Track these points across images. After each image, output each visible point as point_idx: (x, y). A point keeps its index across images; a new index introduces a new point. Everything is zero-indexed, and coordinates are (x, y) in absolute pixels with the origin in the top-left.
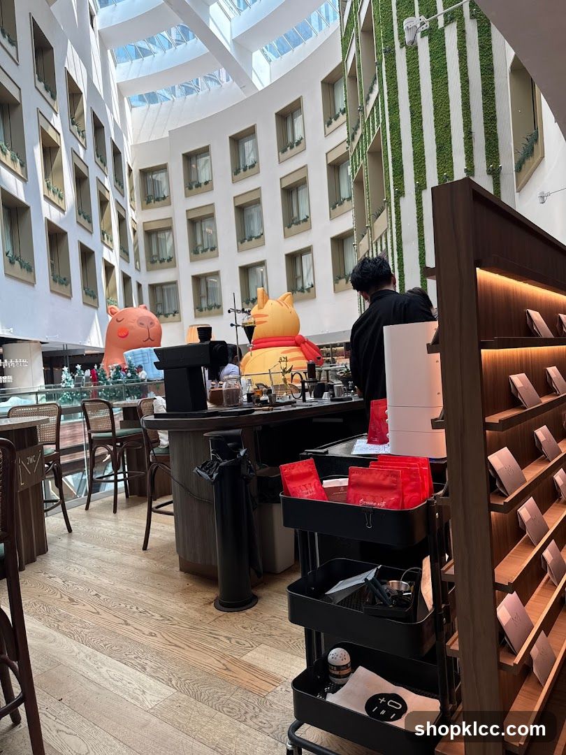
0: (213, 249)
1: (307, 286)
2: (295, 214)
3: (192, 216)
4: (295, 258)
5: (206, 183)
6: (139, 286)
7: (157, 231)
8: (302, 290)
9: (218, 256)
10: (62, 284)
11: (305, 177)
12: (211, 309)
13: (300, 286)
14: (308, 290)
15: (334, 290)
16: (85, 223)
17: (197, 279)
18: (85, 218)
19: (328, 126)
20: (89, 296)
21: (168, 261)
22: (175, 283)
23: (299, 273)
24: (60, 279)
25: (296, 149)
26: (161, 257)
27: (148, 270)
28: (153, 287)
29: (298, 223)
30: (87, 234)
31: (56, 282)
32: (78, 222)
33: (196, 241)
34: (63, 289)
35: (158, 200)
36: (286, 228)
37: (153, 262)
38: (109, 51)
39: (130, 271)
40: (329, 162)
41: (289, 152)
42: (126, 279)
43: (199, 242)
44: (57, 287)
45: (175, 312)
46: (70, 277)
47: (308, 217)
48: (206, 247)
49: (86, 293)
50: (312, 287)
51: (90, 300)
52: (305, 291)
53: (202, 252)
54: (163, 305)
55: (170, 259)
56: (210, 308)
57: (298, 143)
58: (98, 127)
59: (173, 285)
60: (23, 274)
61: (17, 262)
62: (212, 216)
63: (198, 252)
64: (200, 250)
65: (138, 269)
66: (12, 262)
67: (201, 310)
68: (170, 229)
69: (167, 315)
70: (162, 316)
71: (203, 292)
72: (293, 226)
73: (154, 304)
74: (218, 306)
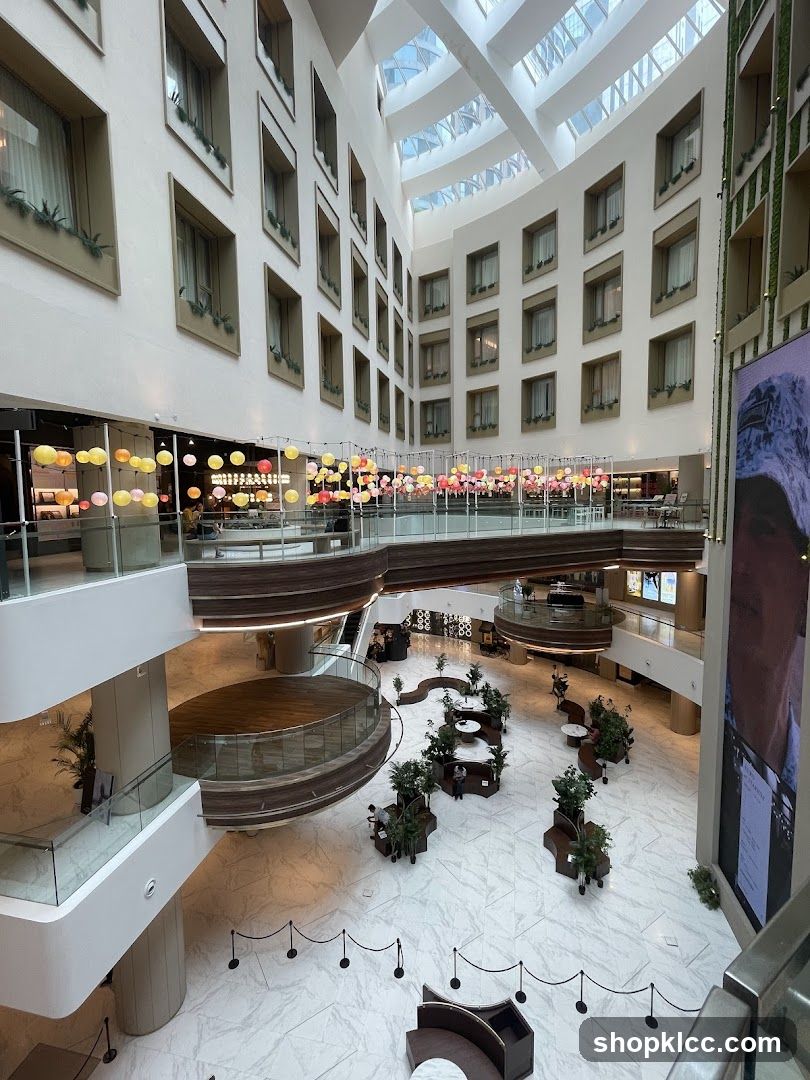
0: (493, 362)
1: (609, 401)
2: (599, 315)
3: (472, 325)
4: (594, 368)
5: (492, 286)
6: (411, 403)
7: (433, 345)
8: (601, 407)
9: (498, 369)
11: (619, 267)
13: (597, 401)
14: (610, 406)
15: (649, 407)
16: (361, 327)
17: (473, 396)
18: (362, 322)
19: (660, 194)
20: (361, 409)
21: (442, 376)
22: (447, 400)
23: (597, 387)
24: (331, 387)
25: (609, 232)
26: (435, 372)
27: (422, 386)
28: (425, 405)
29: (604, 324)
30: (363, 340)
31: (327, 389)
32: (354, 325)
33: (474, 353)
34: (333, 398)
35: (436, 309)
36: (587, 332)
37: (426, 378)
38: (395, 144)
39: (404, 388)
40: (657, 242)
41: (600, 237)
42: (399, 394)
43: (477, 355)
44: (328, 395)
45: (446, 432)
46: (342, 385)
47: (618, 316)
48: (484, 359)
50: (616, 402)
51: (362, 413)
52: (605, 407)
53: (480, 365)
54: (433, 423)
55: (445, 374)
56: (484, 428)
57: (613, 225)
58: (380, 224)
59: (445, 403)
60: (290, 375)
61: (283, 360)
62: (495, 324)
63: (476, 366)
64: (478, 363)
65: (411, 385)
66: (277, 359)
67: (474, 430)
68: (447, 342)
69: (436, 436)
70: (432, 436)
71: (477, 410)
72: (596, 329)
73: (424, 423)
74: (494, 426)
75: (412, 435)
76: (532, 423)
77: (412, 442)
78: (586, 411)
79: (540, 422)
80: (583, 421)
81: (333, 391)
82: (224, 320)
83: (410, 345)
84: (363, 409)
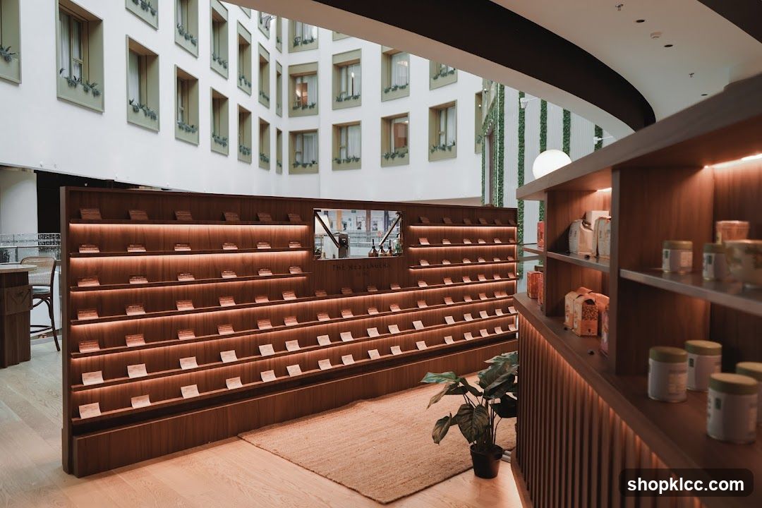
0: (356, 97)
1: (450, 144)
3: (337, 62)
4: (441, 112)
6: (279, 133)
7: (302, 76)
8: (443, 148)
9: (360, 105)
10: (189, 131)
12: (350, 161)
13: (443, 142)
14: (449, 148)
15: (476, 151)
16: (220, 68)
17: (339, 129)
18: (220, 63)
20: (218, 144)
21: (310, 107)
22: (316, 131)
23: (443, 129)
24: (186, 127)
26: (305, 103)
27: (291, 116)
28: (294, 135)
29: (445, 75)
30: (222, 79)
31: (183, 129)
32: (211, 68)
33: (340, 88)
34: (189, 136)
35: (306, 42)
36: (432, 79)
37: (296, 108)
39: (270, 118)
42: (264, 126)
43: (344, 89)
44: (183, 134)
45: (314, 162)
46: (198, 124)
47: (455, 69)
48: (349, 95)
49: (215, 141)
50: (454, 144)
51: (219, 147)
52: (446, 149)
53: (345, 99)
54: (301, 153)
55: (313, 106)
56: (348, 160)
59: (313, 134)
60: (147, 121)
61: (141, 110)
62: (357, 62)
63: (341, 101)
64: (344, 98)
65: (279, 114)
66: (135, 110)
67: (339, 162)
68: (314, 74)
69: (304, 166)
70: (300, 166)
71: (344, 143)
72: (440, 78)
73: (293, 152)
74: (357, 160)
75: (279, 164)
76: (390, 159)
77: (279, 171)
78: (433, 151)
79: (397, 158)
80: (430, 159)
81: (188, 130)
82: (91, 87)
83: (279, 75)
84: (220, 143)
